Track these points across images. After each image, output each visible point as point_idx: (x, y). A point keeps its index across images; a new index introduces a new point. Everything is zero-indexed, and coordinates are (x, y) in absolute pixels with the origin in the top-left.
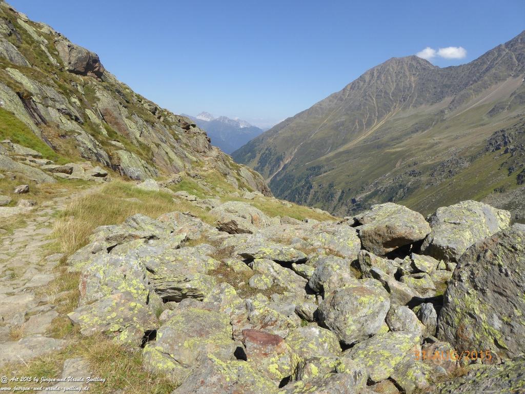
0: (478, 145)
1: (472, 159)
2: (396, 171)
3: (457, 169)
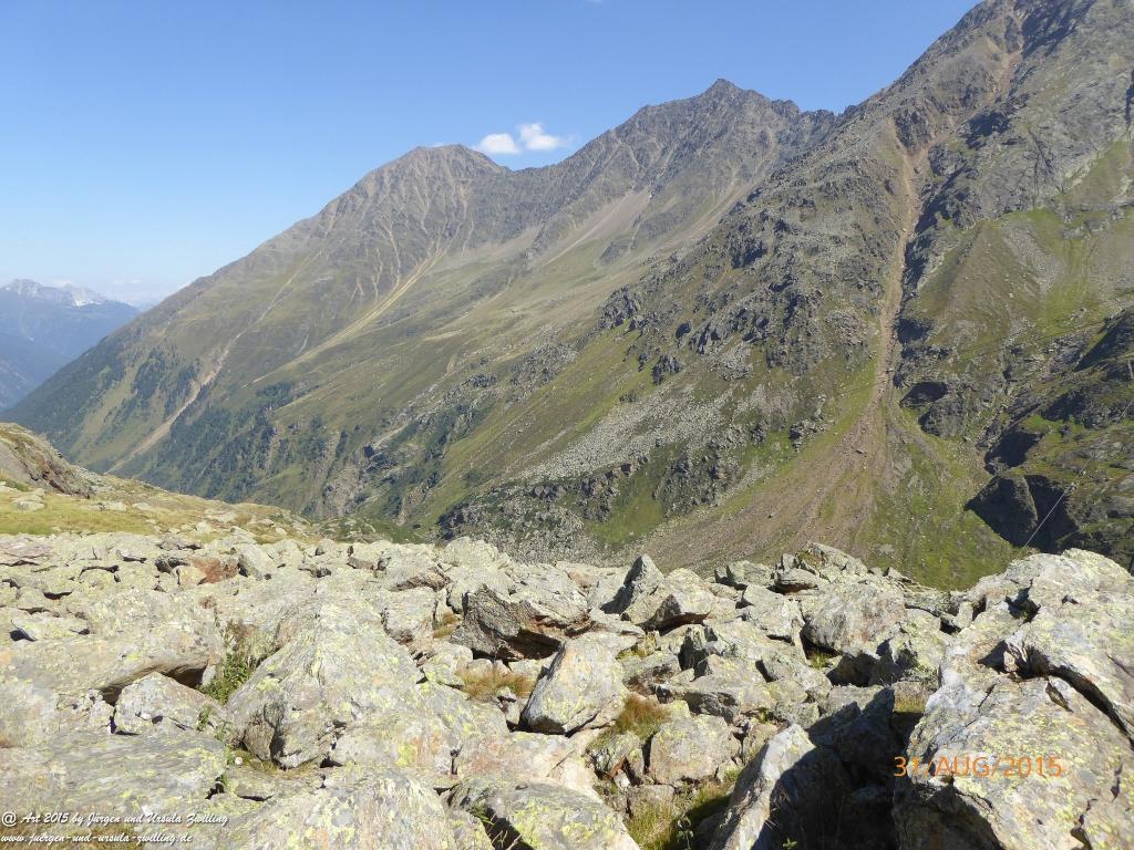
0: (587, 318)
1: (580, 345)
2: (448, 380)
3: (557, 366)
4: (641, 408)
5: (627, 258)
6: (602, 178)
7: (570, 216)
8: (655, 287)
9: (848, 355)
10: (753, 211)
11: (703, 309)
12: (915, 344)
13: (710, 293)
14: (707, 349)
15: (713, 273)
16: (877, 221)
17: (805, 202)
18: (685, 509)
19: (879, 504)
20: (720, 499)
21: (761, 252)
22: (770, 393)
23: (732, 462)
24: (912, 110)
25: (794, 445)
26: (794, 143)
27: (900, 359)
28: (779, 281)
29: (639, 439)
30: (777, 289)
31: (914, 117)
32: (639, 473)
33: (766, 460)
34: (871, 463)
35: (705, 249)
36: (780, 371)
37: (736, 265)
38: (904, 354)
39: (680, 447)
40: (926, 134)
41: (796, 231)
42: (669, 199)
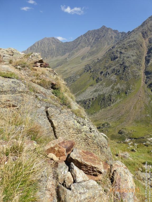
0: (81, 70)
1: (80, 75)
3: (76, 79)
4: (94, 87)
5: (86, 59)
6: (81, 44)
7: (75, 51)
8: (95, 64)
9: (136, 78)
10: (114, 50)
11: (106, 69)
12: (149, 76)
13: (107, 66)
14: (107, 76)
15: (107, 62)
16: (140, 52)
17: (126, 48)
18: (105, 107)
19: (145, 107)
20: (112, 105)
21: (117, 58)
22: (121, 85)
23: (114, 98)
24: (145, 31)
25: (126, 95)
26: (118, 38)
27: (146, 79)
28: (122, 63)
29: (95, 93)
30: (121, 65)
31: (145, 32)
32: (95, 100)
33: (121, 98)
34: (143, 98)
35: (105, 57)
36: (123, 81)
37: (112, 60)
38: (147, 78)
39: (104, 95)
40: (148, 36)
41: (124, 54)
42: (94, 48)
